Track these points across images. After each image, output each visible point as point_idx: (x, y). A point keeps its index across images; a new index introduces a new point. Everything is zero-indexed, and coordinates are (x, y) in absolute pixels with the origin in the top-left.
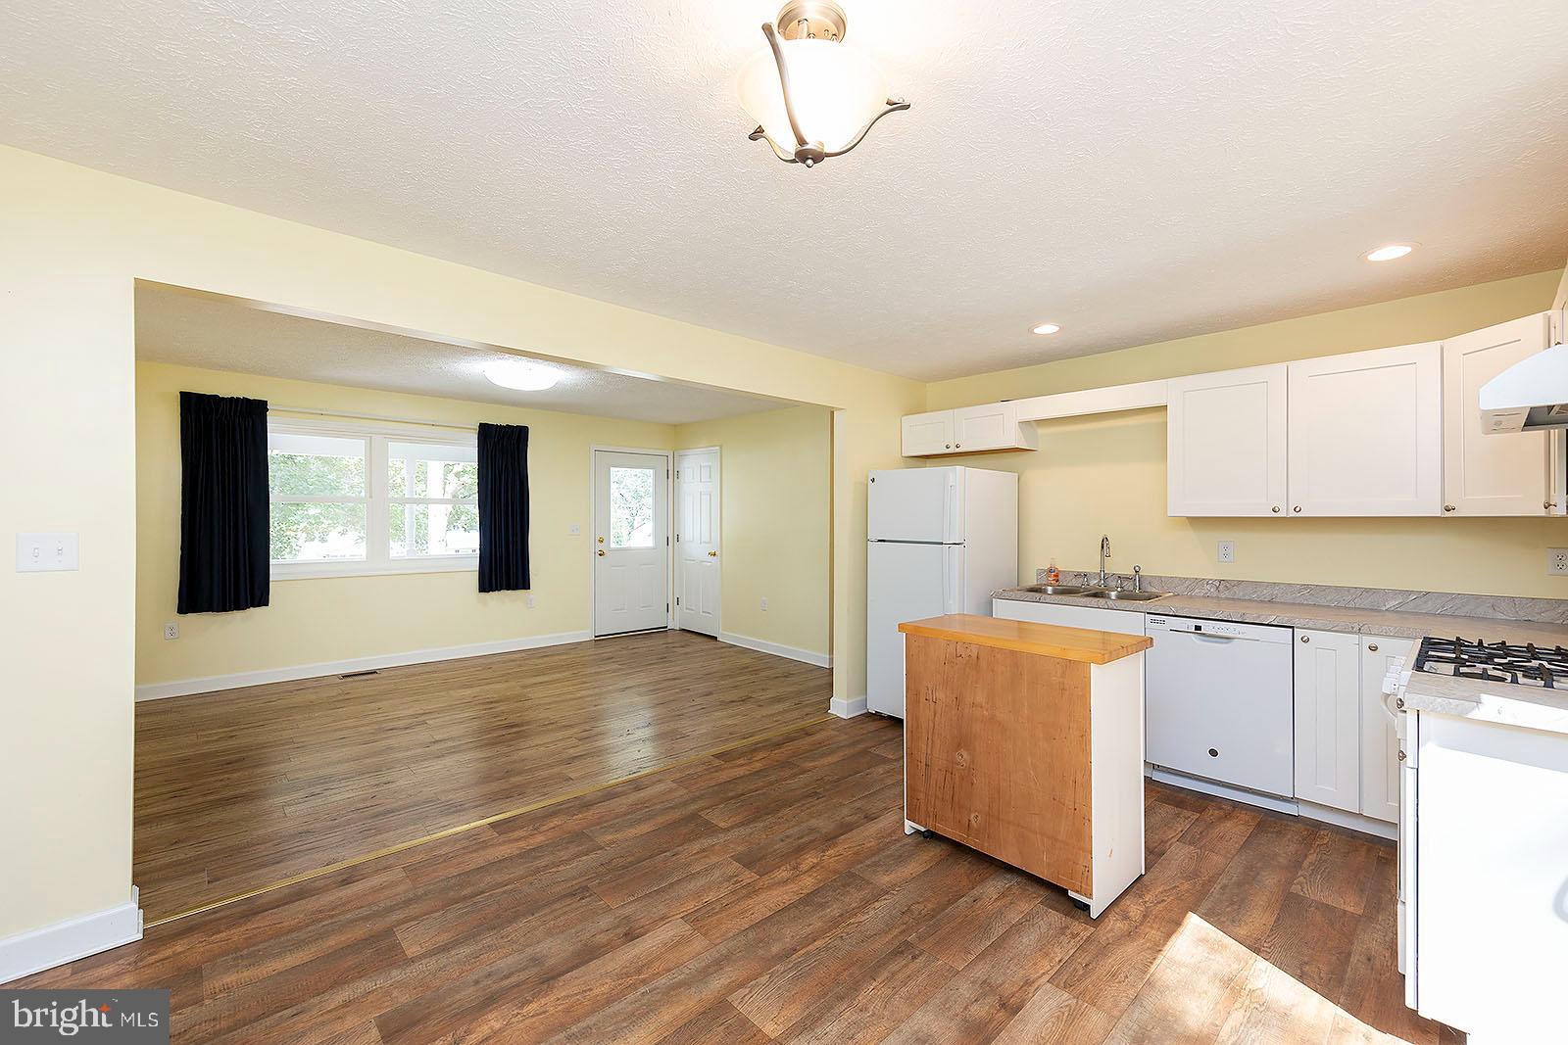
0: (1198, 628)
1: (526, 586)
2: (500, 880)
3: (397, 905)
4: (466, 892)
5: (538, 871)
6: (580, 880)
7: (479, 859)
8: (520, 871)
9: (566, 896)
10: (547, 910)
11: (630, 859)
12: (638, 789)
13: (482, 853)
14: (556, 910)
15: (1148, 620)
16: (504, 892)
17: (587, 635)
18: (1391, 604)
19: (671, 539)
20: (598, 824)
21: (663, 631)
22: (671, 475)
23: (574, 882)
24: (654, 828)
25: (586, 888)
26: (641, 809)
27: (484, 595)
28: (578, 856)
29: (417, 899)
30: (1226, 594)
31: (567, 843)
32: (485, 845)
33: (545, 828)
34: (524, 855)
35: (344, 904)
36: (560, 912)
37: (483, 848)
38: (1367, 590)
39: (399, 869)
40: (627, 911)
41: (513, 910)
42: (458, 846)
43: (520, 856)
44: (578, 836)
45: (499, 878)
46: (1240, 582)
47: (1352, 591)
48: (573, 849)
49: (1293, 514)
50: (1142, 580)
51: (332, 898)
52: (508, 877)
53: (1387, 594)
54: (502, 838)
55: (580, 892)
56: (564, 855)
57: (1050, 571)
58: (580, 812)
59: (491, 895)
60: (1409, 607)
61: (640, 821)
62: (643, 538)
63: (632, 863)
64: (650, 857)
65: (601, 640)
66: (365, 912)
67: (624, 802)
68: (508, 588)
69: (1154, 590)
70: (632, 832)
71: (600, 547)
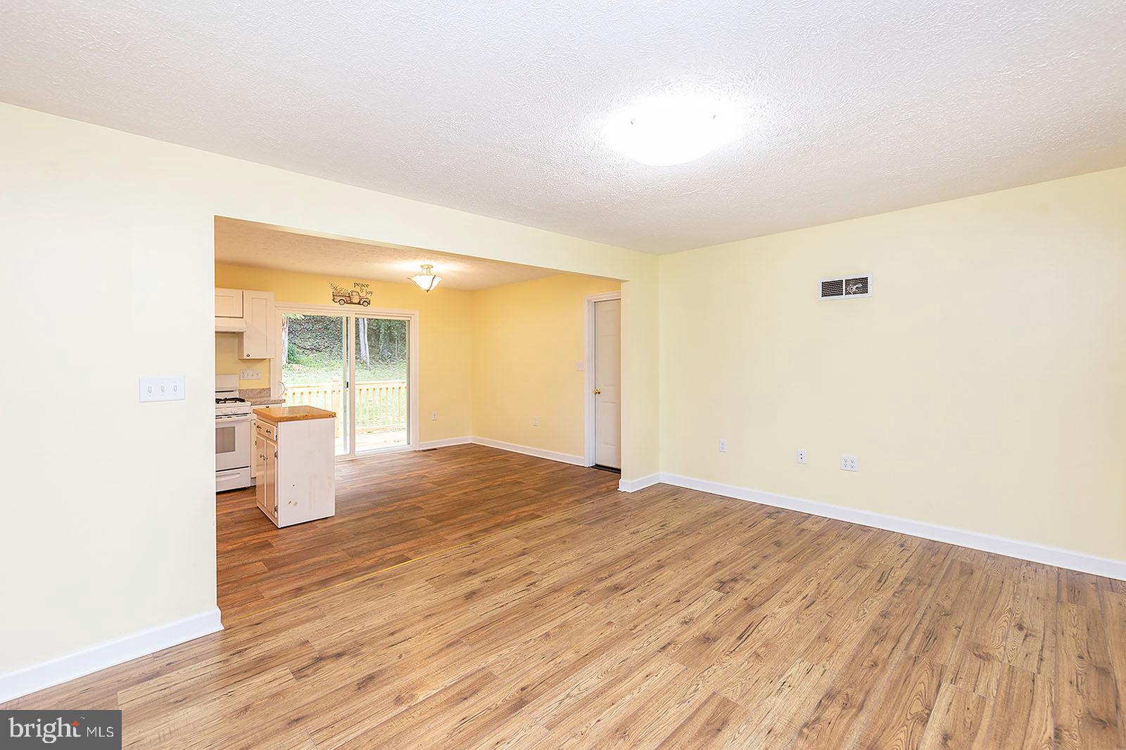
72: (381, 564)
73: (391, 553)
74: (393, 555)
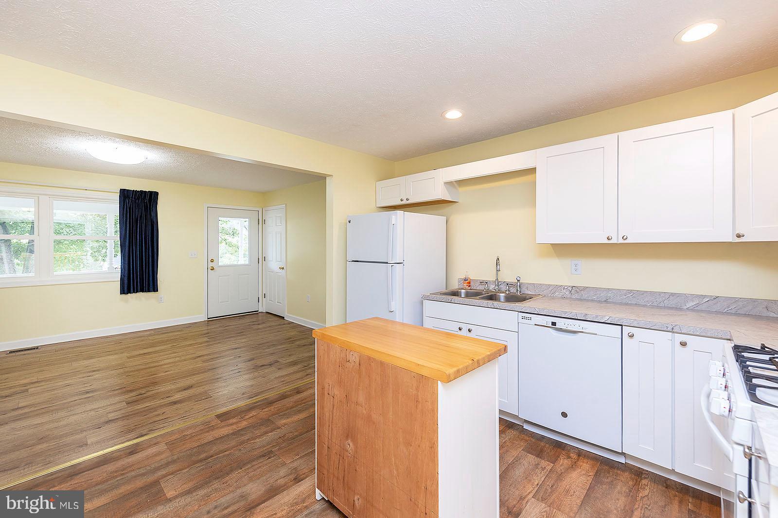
0: (554, 324)
1: (155, 289)
2: (222, 448)
3: (161, 466)
4: (203, 456)
5: (242, 443)
6: (268, 447)
7: (210, 437)
8: (233, 443)
9: (260, 457)
10: (249, 466)
11: (296, 434)
12: (298, 392)
13: (211, 432)
14: (254, 465)
15: (520, 317)
16: (224, 456)
17: (203, 318)
18: (690, 304)
19: (261, 260)
20: (277, 414)
21: (256, 313)
22: (261, 222)
23: (264, 449)
24: (308, 415)
25: (271, 452)
26: (301, 404)
27: (123, 295)
28: (266, 433)
29: (174, 462)
30: (575, 296)
31: (260, 426)
32: (213, 428)
33: (247, 417)
34: (235, 433)
35: (130, 467)
36: (257, 466)
37: (212, 430)
38: (673, 294)
39: (163, 444)
40: (295, 464)
41: (229, 466)
42: (198, 429)
43: (233, 434)
44: (267, 422)
45: (222, 447)
46: (585, 288)
47: (662, 295)
48: (263, 429)
49: (621, 241)
50: (522, 286)
51: (123, 463)
52: (226, 446)
53: (686, 297)
54: (223, 424)
55: (268, 454)
56: (258, 433)
57: (465, 280)
58: (266, 407)
59: (217, 458)
60: (703, 307)
61: (300, 411)
62: (241, 258)
63: (297, 436)
64: (307, 432)
65: (211, 321)
66: (142, 471)
67: (292, 400)
68: (142, 291)
69: (530, 293)
70: (296, 418)
71: (211, 264)
72: (243, 411)
73: (232, 424)
74: (231, 421)
